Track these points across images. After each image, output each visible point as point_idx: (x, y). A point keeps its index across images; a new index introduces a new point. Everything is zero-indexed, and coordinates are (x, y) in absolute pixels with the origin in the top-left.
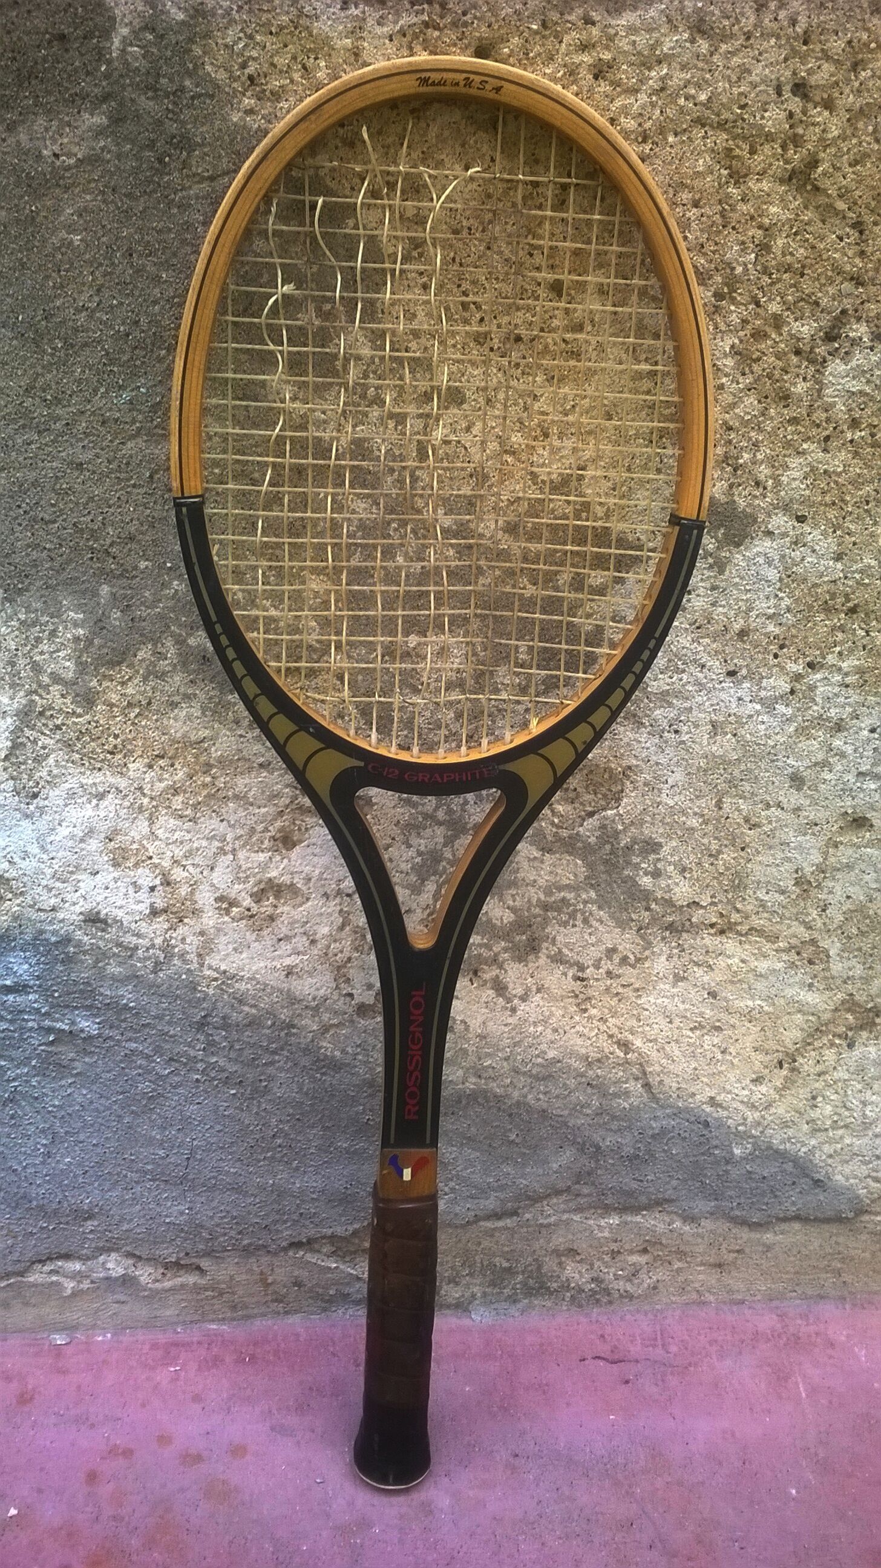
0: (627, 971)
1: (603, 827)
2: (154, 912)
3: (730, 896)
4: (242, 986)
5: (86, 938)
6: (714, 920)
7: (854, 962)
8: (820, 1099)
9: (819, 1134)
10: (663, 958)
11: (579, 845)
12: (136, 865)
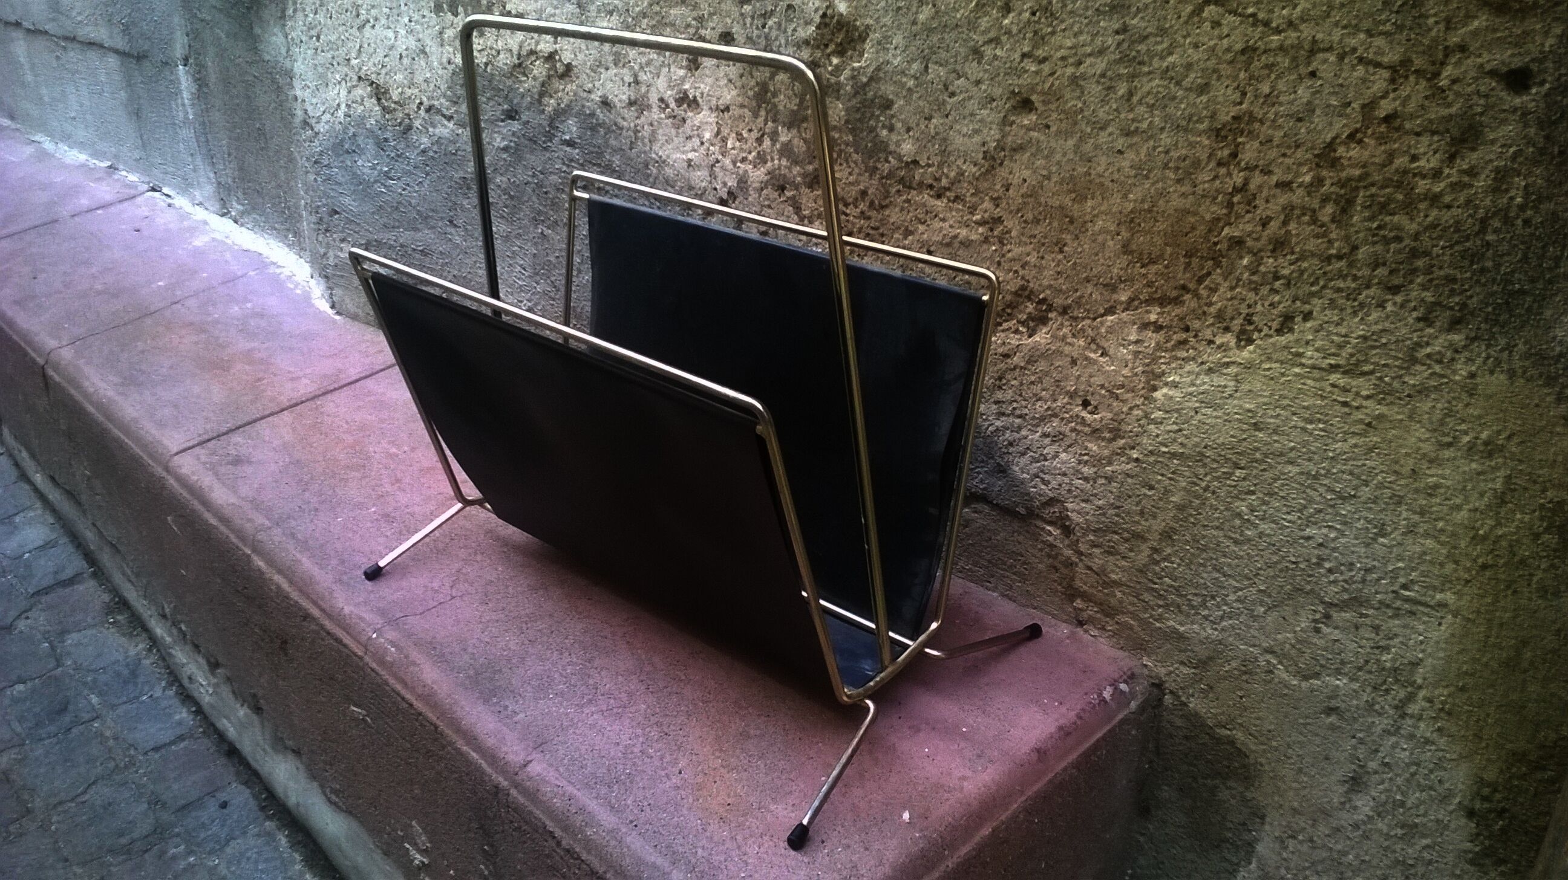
0: (874, 213)
1: (853, 77)
2: (631, 103)
3: (939, 158)
4: (669, 171)
5: (601, 115)
6: (930, 181)
7: (1029, 248)
8: (1004, 381)
9: (1003, 418)
10: (897, 209)
11: (842, 92)
12: (624, 66)
